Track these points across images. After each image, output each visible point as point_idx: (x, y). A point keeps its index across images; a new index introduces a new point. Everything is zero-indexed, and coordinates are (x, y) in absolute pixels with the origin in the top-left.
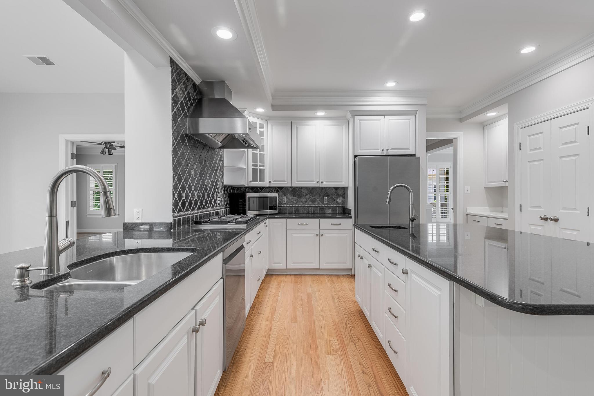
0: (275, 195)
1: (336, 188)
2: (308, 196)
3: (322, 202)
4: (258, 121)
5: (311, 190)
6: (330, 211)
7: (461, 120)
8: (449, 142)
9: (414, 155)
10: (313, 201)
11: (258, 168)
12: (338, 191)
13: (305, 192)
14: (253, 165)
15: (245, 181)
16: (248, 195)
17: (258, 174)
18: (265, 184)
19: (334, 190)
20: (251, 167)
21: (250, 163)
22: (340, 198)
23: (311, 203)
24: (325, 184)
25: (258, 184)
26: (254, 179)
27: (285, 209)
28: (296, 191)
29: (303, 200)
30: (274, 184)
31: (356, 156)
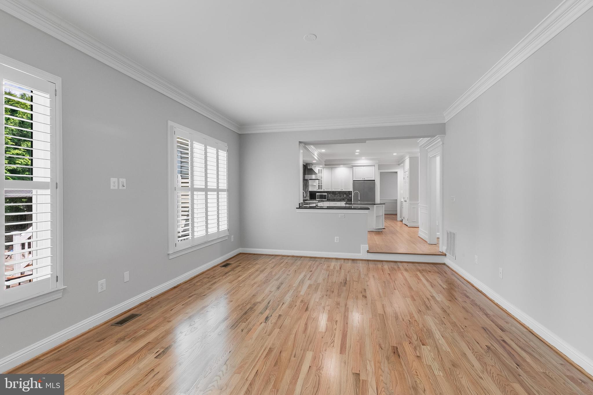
0: (326, 194)
1: (349, 192)
2: (338, 194)
3: (344, 197)
4: (320, 169)
5: (340, 192)
6: (346, 200)
7: (399, 165)
8: (396, 172)
9: (374, 180)
10: (340, 196)
11: (320, 184)
12: (350, 192)
13: (337, 193)
14: (318, 184)
15: (316, 189)
16: (317, 194)
17: (320, 187)
18: (322, 190)
19: (348, 192)
20: (318, 185)
21: (318, 183)
22: (351, 195)
23: (339, 197)
24: (344, 190)
25: (320, 190)
26: (319, 189)
27: (330, 199)
28: (334, 193)
29: (337, 196)
30: (326, 190)
31: (354, 181)
